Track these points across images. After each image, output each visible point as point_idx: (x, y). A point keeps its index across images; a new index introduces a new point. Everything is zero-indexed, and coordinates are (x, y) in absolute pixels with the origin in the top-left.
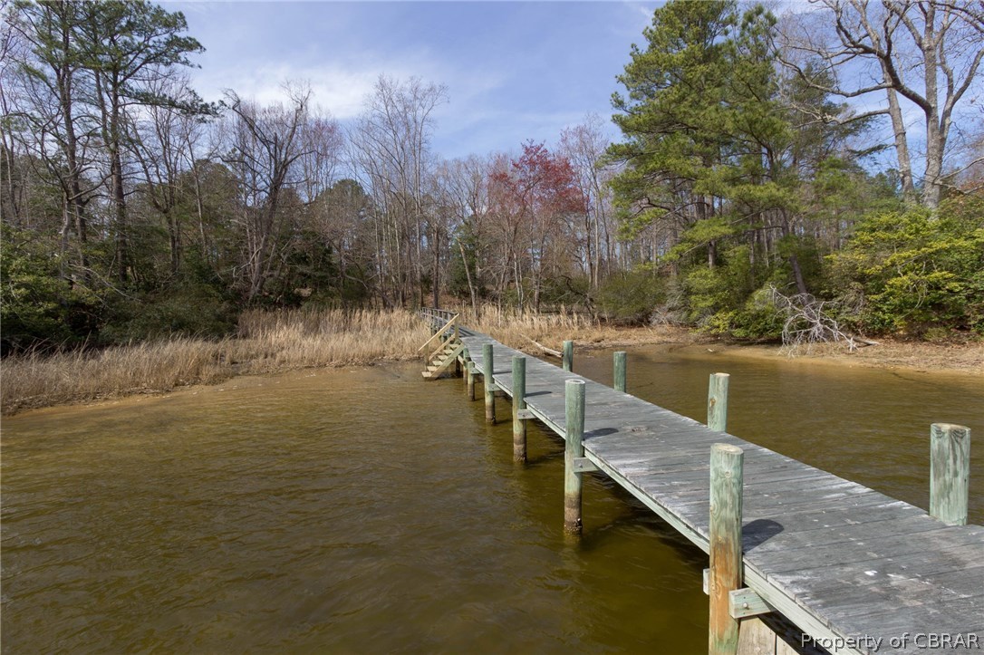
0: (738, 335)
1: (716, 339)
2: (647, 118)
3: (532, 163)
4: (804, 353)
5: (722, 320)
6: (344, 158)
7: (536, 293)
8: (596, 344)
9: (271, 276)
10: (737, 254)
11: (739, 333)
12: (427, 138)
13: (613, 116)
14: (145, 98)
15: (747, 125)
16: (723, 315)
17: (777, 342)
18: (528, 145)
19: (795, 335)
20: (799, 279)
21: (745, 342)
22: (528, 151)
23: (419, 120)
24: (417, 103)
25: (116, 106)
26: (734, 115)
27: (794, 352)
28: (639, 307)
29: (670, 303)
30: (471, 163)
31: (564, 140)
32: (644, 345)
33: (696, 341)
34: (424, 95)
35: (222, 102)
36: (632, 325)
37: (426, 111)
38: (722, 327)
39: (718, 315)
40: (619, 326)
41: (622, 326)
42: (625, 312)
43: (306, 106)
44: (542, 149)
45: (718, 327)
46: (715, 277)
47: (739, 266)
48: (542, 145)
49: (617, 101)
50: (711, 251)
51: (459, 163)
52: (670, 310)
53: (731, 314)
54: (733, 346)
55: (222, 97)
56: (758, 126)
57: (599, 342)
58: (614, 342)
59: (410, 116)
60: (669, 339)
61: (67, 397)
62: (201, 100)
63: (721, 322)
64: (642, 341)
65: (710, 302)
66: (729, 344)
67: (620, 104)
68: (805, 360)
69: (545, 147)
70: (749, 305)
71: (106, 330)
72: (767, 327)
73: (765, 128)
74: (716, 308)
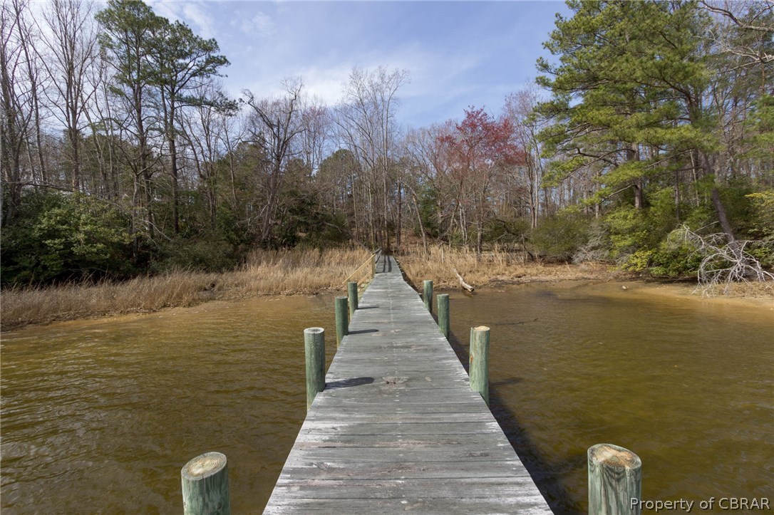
0: (656, 273)
1: (636, 276)
2: (568, 76)
3: (473, 126)
4: (721, 293)
5: (639, 259)
6: (329, 133)
7: (479, 234)
8: (516, 279)
9: (276, 224)
10: (663, 195)
11: (657, 271)
12: (393, 112)
13: (537, 79)
14: (191, 102)
15: (657, 71)
16: (641, 253)
17: (693, 281)
18: (470, 111)
19: (712, 274)
20: (723, 218)
21: (664, 280)
22: (469, 116)
23: (386, 99)
24: (384, 86)
25: (173, 108)
26: (641, 62)
27: (709, 292)
28: (567, 246)
29: (593, 242)
30: (432, 129)
31: (508, 105)
32: (561, 280)
33: (616, 278)
34: (390, 79)
35: (241, 99)
36: (561, 262)
37: (392, 92)
38: (639, 265)
39: (636, 254)
40: (548, 263)
41: (552, 263)
42: (555, 252)
43: (299, 97)
44: (482, 113)
45: (636, 265)
46: (634, 218)
47: (661, 207)
48: (482, 110)
49: (542, 65)
50: (638, 194)
51: (423, 131)
52: (594, 248)
53: (649, 253)
54: (652, 284)
55: (241, 96)
56: (669, 71)
57: (520, 277)
58: (534, 278)
59: (379, 97)
60: (589, 276)
61: (87, 313)
62: (227, 99)
63: (639, 260)
64: (562, 277)
65: (629, 241)
66: (648, 281)
67: (545, 67)
68: (723, 300)
69: (485, 111)
70: (664, 245)
71: (154, 264)
72: (688, 265)
73: (676, 72)
74: (636, 247)
